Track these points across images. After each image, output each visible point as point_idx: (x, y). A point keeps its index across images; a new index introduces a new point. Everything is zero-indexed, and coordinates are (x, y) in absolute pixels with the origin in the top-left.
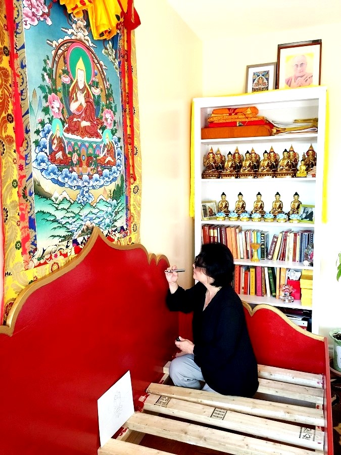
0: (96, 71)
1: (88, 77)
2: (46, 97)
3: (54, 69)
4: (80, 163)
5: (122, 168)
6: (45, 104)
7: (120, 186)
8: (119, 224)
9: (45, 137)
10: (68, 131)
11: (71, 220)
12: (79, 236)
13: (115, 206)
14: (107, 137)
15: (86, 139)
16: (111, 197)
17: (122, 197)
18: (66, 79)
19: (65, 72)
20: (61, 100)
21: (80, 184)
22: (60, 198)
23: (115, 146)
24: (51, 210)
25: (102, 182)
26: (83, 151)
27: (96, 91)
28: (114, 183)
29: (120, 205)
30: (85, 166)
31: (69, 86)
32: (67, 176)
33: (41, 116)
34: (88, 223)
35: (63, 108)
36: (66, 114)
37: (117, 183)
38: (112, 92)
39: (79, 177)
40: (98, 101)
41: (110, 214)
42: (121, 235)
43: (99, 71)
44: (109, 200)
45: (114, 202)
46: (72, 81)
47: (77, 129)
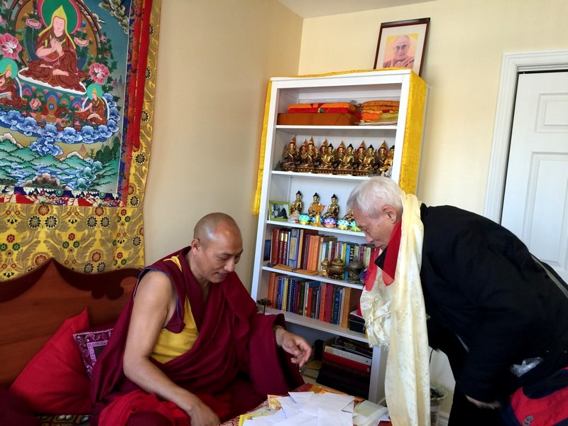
0: (84, 21)
1: (70, 24)
3: (15, 11)
4: (44, 109)
5: (119, 130)
7: (111, 148)
8: (103, 189)
10: (26, 74)
11: (13, 165)
12: (28, 185)
13: (97, 168)
14: (94, 92)
16: (92, 157)
17: (113, 162)
18: (36, 25)
19: (31, 16)
20: (21, 43)
21: (40, 131)
25: (80, 138)
27: (83, 43)
28: (100, 144)
29: (108, 169)
30: (51, 115)
32: (15, 118)
34: (47, 175)
35: (23, 50)
36: (27, 59)
37: (105, 144)
38: (110, 47)
39: (38, 124)
40: (83, 53)
41: (87, 174)
42: (106, 202)
43: (90, 23)
44: (87, 160)
45: (98, 162)
46: (44, 27)
47: (45, 75)
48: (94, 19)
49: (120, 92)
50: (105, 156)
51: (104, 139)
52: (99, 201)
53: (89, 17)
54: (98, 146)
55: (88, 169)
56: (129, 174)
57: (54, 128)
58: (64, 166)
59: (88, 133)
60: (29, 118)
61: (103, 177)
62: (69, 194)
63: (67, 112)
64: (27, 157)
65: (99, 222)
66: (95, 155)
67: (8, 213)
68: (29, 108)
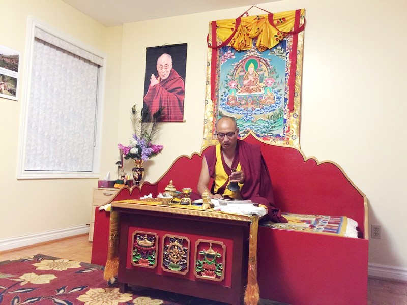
2: (227, 84)
3: (235, 73)
4: (247, 104)
5: (282, 104)
7: (278, 113)
8: (275, 133)
9: (226, 96)
10: (240, 92)
14: (268, 91)
15: (253, 93)
16: (268, 119)
17: (280, 119)
19: (241, 71)
20: (237, 82)
23: (275, 94)
25: (263, 111)
26: (250, 99)
27: (261, 73)
29: (277, 123)
30: (250, 104)
32: (236, 109)
33: (224, 90)
34: (249, 129)
35: (238, 85)
37: (275, 112)
38: (275, 70)
42: (277, 138)
43: (264, 64)
45: (271, 121)
47: (247, 90)
48: (266, 61)
49: (282, 87)
50: (275, 118)
51: (275, 110)
52: (274, 138)
53: (264, 61)
54: (272, 113)
55: (267, 124)
57: (251, 110)
58: (257, 124)
59: (266, 109)
60: (241, 108)
61: (274, 127)
63: (256, 102)
64: (241, 123)
66: (270, 118)
68: (241, 104)
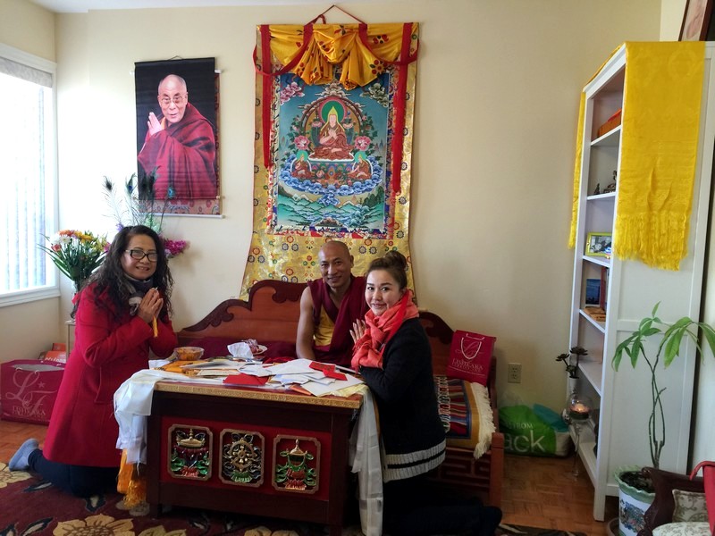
0: (349, 111)
1: (340, 117)
2: (292, 140)
3: (304, 122)
4: (326, 176)
5: (382, 181)
6: (291, 143)
7: (376, 195)
8: (371, 226)
9: (290, 161)
10: (314, 157)
11: (307, 213)
12: (318, 225)
13: (366, 211)
14: (360, 157)
15: (336, 160)
16: (361, 204)
17: (379, 205)
18: (319, 124)
19: (315, 120)
20: (309, 139)
21: (324, 191)
22: (299, 198)
23: (371, 164)
24: (292, 205)
25: (353, 191)
26: (332, 170)
27: (349, 126)
28: (367, 193)
29: (374, 211)
30: (331, 179)
31: (319, 128)
32: (307, 185)
33: (287, 150)
34: (329, 218)
35: (310, 143)
36: (313, 147)
37: (371, 193)
38: (371, 122)
39: (323, 186)
40: (350, 133)
41: (358, 216)
42: (374, 236)
43: (353, 111)
44: (357, 206)
45: (366, 207)
46: (323, 124)
47: (326, 154)
48: (356, 107)
49: (382, 153)
50: (371, 202)
51: (370, 189)
52: (369, 235)
53: (353, 107)
54: (366, 195)
55: (358, 212)
56: (394, 213)
57: (334, 187)
58: (342, 211)
60: (317, 183)
61: (370, 217)
62: (345, 230)
63: (342, 175)
64: (316, 208)
65: (368, 251)
66: (363, 202)
67: (307, 242)
68: (316, 177)
